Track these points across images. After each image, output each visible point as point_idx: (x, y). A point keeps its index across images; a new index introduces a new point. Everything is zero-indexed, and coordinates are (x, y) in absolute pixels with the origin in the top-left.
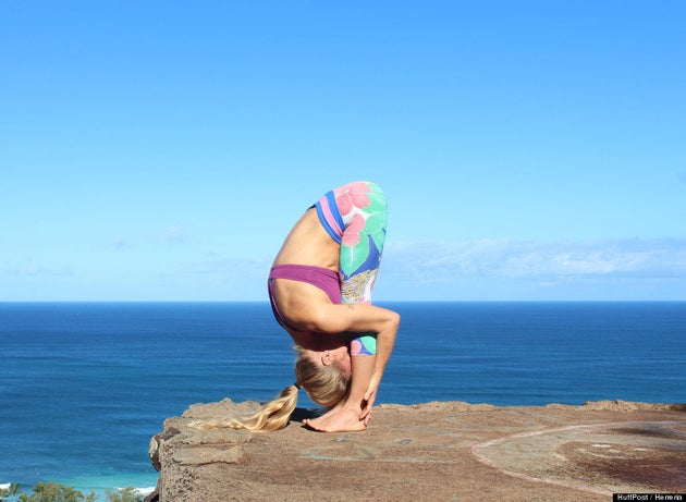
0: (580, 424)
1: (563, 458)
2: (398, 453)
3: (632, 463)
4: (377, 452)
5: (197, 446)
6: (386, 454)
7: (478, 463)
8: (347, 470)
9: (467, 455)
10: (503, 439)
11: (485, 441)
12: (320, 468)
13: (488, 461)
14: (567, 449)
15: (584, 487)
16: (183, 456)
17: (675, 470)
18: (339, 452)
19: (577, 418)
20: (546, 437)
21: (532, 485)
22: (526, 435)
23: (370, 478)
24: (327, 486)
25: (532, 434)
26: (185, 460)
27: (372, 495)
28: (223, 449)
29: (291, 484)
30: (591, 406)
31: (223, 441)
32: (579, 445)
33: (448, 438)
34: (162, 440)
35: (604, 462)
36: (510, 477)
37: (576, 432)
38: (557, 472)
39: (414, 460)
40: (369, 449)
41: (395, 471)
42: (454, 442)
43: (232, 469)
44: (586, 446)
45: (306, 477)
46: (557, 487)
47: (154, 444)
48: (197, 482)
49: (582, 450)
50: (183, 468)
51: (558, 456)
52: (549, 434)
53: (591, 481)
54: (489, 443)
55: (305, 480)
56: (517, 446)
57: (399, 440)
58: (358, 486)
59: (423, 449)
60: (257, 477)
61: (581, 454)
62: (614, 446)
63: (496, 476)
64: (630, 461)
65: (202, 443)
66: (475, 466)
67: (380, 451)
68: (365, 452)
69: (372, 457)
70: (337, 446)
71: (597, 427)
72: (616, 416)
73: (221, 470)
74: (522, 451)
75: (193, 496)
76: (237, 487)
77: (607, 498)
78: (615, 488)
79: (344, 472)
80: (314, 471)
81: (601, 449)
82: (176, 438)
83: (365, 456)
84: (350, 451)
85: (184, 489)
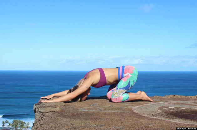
0: (164, 101)
1: (160, 111)
2: (109, 109)
3: (181, 112)
4: (102, 109)
5: (47, 107)
6: (105, 109)
7: (133, 112)
8: (93, 114)
9: (130, 110)
10: (141, 106)
11: (136, 106)
12: (84, 114)
13: (137, 112)
14: (161, 108)
15: (167, 120)
16: (42, 110)
17: (195, 115)
18: (91, 109)
20: (154, 105)
21: (151, 119)
22: (148, 104)
23: (100, 117)
24: (86, 119)
25: (150, 104)
26: (42, 111)
27: (100, 122)
28: (55, 108)
29: (75, 118)
30: (167, 97)
31: (55, 106)
32: (165, 107)
33: (125, 105)
34: (37, 105)
35: (172, 112)
36: (144, 117)
37: (163, 104)
38: (158, 115)
39: (114, 111)
40: (100, 108)
41: (108, 115)
42: (126, 106)
43: (57, 114)
44: (167, 107)
45: (80, 116)
46: (159, 119)
47: (35, 107)
48: (45, 117)
49: (166, 109)
50: (41, 113)
51: (158, 110)
52: (155, 104)
53: (169, 118)
54: (137, 107)
55: (79, 117)
56: (146, 107)
57: (110, 106)
58: (96, 119)
59: (117, 108)
60: (64, 116)
61: (165, 110)
62: (175, 108)
63: (139, 116)
64: (180, 112)
65: (49, 106)
66: (133, 113)
67: (104, 109)
68: (99, 109)
69: (101, 110)
70: (91, 107)
71: (169, 102)
72: (175, 99)
73: (53, 114)
74: (147, 109)
75: (42, 122)
76: (57, 119)
77: (175, 123)
78: (177, 120)
79: (92, 115)
80: (82, 115)
81: (171, 108)
82: (41, 105)
83: (99, 110)
84: (94, 109)
85: (40, 120)
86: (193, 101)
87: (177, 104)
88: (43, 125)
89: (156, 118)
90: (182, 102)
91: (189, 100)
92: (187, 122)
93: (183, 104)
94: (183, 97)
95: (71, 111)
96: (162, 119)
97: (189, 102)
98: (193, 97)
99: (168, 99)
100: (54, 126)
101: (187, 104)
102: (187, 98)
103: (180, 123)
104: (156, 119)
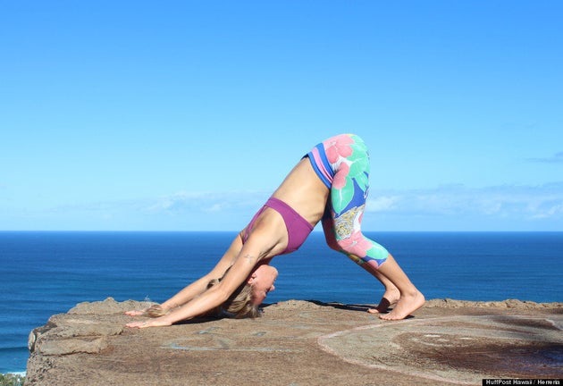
1: (398, 347)
2: (251, 343)
3: (459, 350)
4: (232, 343)
5: (69, 338)
6: (240, 344)
7: (321, 351)
8: (199, 359)
9: (312, 344)
10: (347, 331)
11: (331, 332)
12: (175, 357)
13: (330, 350)
14: (403, 339)
15: (415, 373)
16: (48, 348)
17: (496, 356)
18: (198, 343)
20: (385, 329)
21: (369, 371)
22: (367, 327)
23: (218, 367)
24: (175, 375)
25: (372, 326)
26: (49, 351)
27: (214, 382)
28: (91, 340)
29: (142, 372)
31: (94, 334)
32: (414, 335)
33: (299, 330)
34: (39, 334)
35: (434, 349)
36: (349, 365)
37: (409, 324)
38: (392, 359)
39: (264, 350)
40: (226, 340)
41: (244, 360)
42: (303, 333)
43: (91, 359)
44: (420, 336)
45: (159, 366)
46: (391, 373)
47: (32, 338)
49: (415, 340)
50: (45, 358)
51: (394, 345)
52: (388, 327)
53: (422, 367)
54: (335, 335)
55: (156, 369)
56: (359, 336)
57: (255, 332)
58: (205, 374)
59: (275, 340)
60: (112, 367)
61: (414, 343)
62: (443, 336)
63: (336, 363)
64: (457, 349)
65: (74, 336)
66: (318, 355)
67: (235, 343)
68: (221, 342)
69: (226, 347)
70: (198, 338)
71: (429, 321)
72: (445, 312)
73: (79, 360)
74: (362, 341)
77: (436, 382)
78: (444, 373)
79: (197, 361)
80: (168, 360)
81: (432, 339)
82: (51, 332)
83: (221, 346)
84: (208, 342)
87: (451, 324)
89: (383, 367)
90: (465, 318)
91: (485, 313)
92: (471, 380)
93: (467, 325)
94: (471, 304)
95: (136, 350)
96: (400, 371)
97: (486, 319)
98: (498, 304)
99: (427, 311)
101: (477, 326)
102: (481, 306)
103: (450, 384)
104: (382, 371)
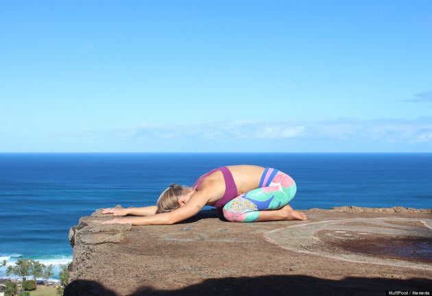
0: (329, 220)
1: (317, 239)
2: (219, 236)
3: (358, 242)
5: (97, 233)
6: (211, 237)
7: (266, 242)
8: (187, 247)
9: (260, 237)
10: (282, 229)
11: (272, 229)
12: (170, 245)
13: (272, 241)
14: (320, 234)
15: (328, 256)
16: (87, 239)
17: (383, 245)
18: (184, 237)
19: (327, 217)
20: (308, 227)
21: (298, 255)
22: (296, 226)
23: (200, 251)
24: (173, 256)
25: (300, 225)
26: (88, 241)
27: (199, 261)
28: (113, 235)
29: (151, 255)
30: (336, 209)
31: (113, 230)
32: (328, 231)
33: (250, 227)
34: (76, 230)
35: (341, 241)
36: (285, 250)
37: (325, 224)
38: (314, 247)
39: (228, 241)
40: (202, 234)
41: (216, 247)
42: (253, 230)
43: (116, 246)
44: (332, 232)
45: (161, 251)
46: (313, 256)
47: (71, 232)
48: (93, 254)
49: (329, 234)
50: (86, 246)
51: (315, 238)
52: (310, 226)
53: (333, 252)
54: (274, 231)
55: (160, 253)
56: (291, 232)
57: (221, 229)
58: (192, 256)
59: (235, 234)
60: (131, 251)
61: (328, 236)
62: (348, 232)
63: (276, 250)
65: (100, 231)
66: (264, 244)
67: (208, 236)
68: (199, 236)
69: (203, 239)
70: (183, 233)
71: (339, 221)
72: (350, 215)
73: (109, 247)
74: (293, 235)
75: (89, 263)
76: (117, 257)
77: (341, 262)
78: (347, 256)
80: (166, 247)
81: (340, 234)
82: (85, 229)
83: (199, 238)
84: (190, 235)
85: (85, 258)
86: (387, 219)
87: (354, 224)
88: (91, 267)
89: (308, 252)
90: (364, 220)
91: (379, 216)
92: (365, 260)
93: (365, 224)
94: (369, 210)
95: (144, 241)
96: (319, 255)
97: (379, 220)
98: (388, 210)
99: (338, 215)
100: (112, 269)
101: (372, 225)
102: (376, 211)
103: (351, 263)
104: (307, 255)
